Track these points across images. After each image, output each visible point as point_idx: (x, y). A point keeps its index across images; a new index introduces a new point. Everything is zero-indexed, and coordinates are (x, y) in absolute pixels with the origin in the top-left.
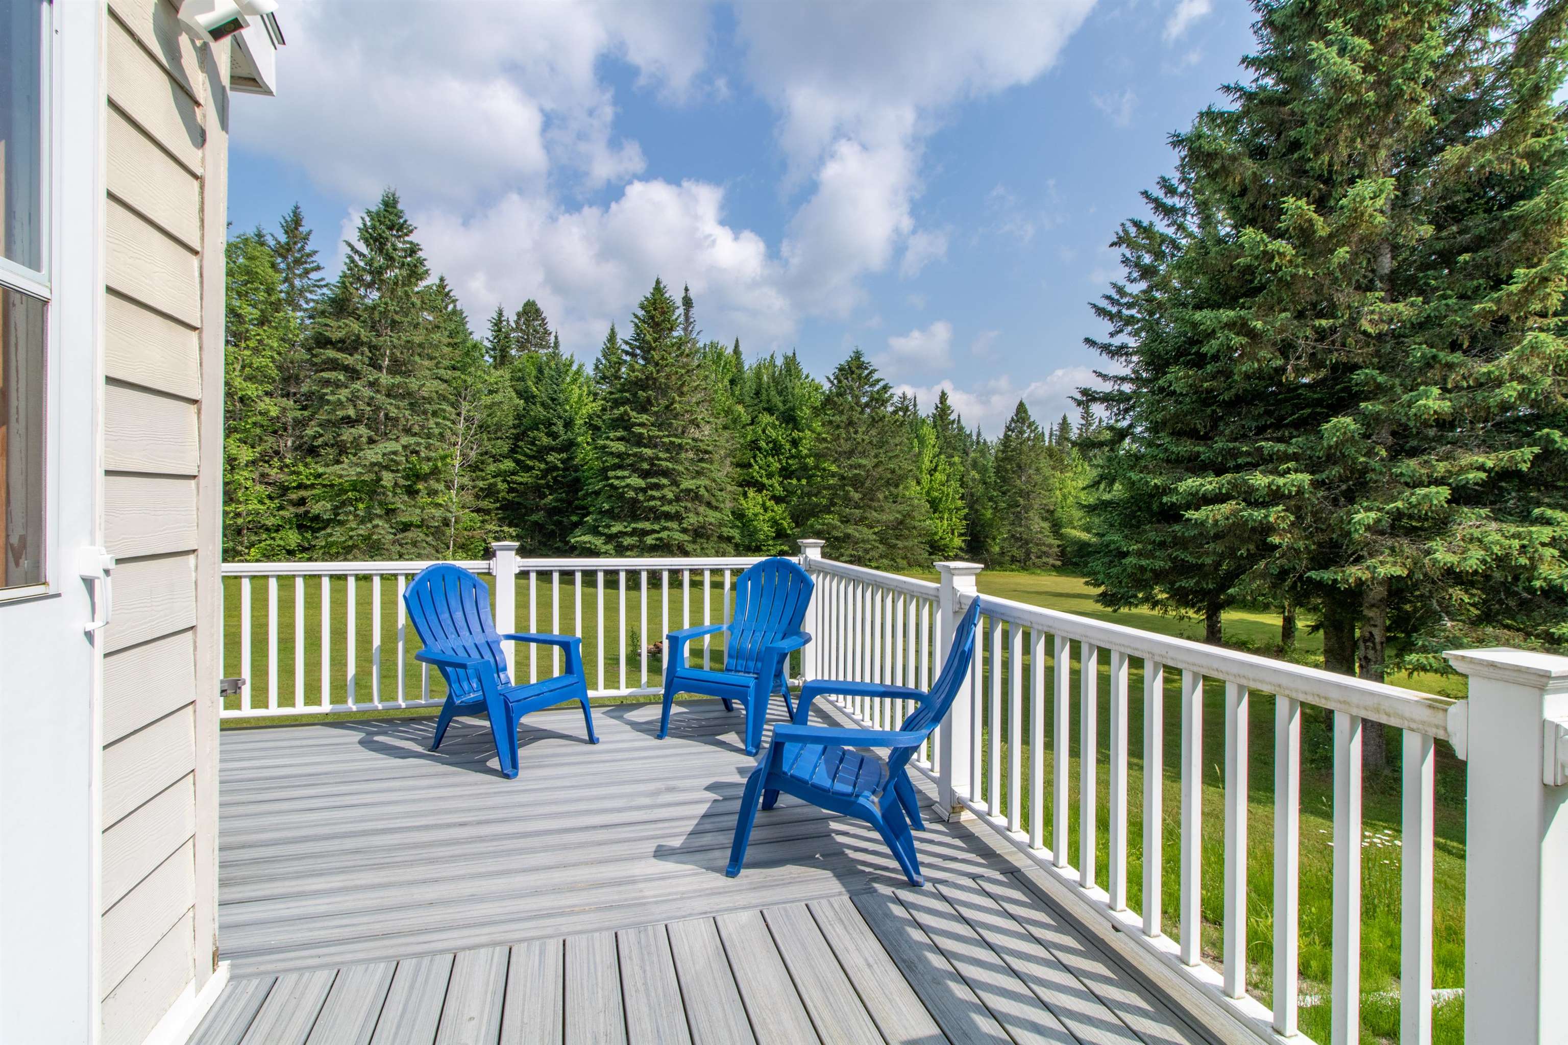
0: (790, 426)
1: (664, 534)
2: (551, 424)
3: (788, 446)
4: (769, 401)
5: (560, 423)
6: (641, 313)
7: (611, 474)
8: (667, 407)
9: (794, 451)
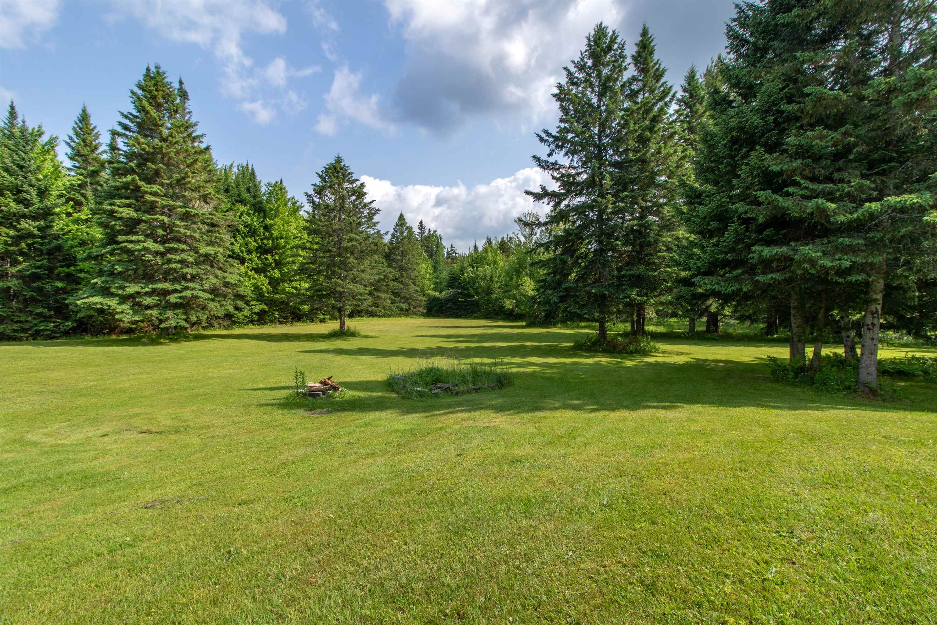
0: (262, 215)
1: (188, 293)
2: (20, 192)
3: (262, 230)
4: (239, 195)
5: (33, 192)
6: (139, 92)
7: (121, 238)
8: (178, 181)
9: (267, 233)
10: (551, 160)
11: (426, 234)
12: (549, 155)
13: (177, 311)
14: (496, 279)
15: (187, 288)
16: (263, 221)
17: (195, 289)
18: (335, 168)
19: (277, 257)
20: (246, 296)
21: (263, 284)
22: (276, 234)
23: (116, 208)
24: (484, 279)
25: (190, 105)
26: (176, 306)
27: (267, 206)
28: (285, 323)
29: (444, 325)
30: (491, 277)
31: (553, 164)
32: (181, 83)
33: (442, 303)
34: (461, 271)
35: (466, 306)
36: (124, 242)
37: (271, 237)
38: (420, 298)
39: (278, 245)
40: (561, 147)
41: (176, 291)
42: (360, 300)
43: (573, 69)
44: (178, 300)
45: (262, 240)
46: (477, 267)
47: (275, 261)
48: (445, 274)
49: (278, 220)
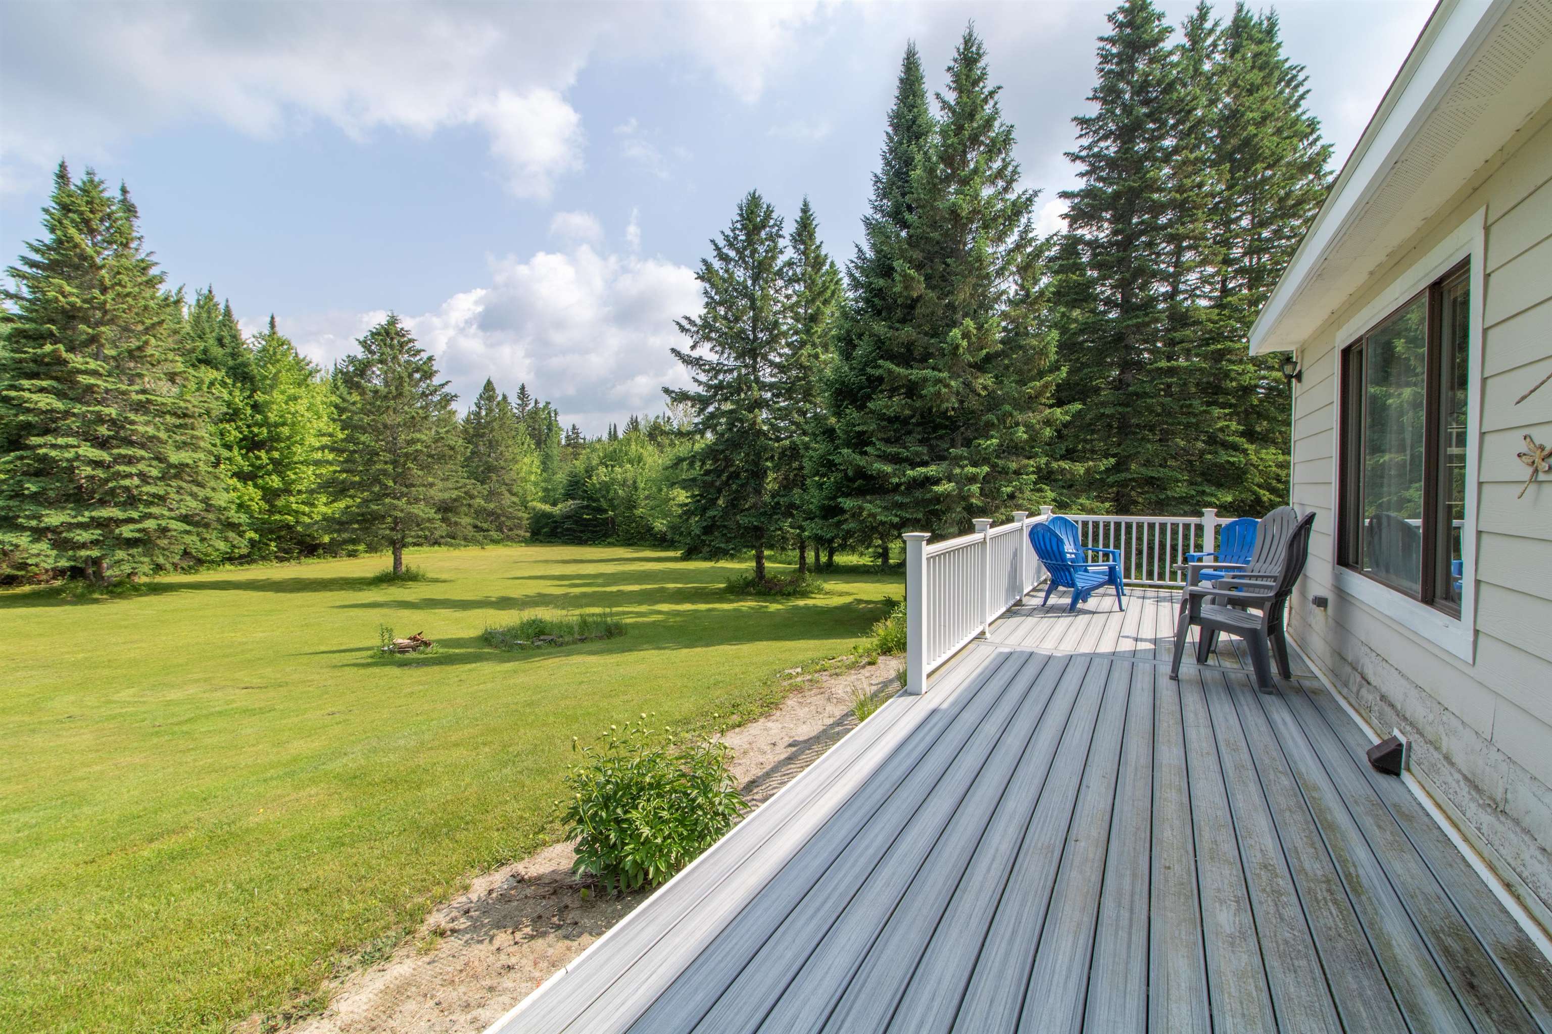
0: (248, 385)
1: (151, 524)
3: (249, 411)
8: (130, 352)
9: (259, 417)
10: (695, 354)
11: (530, 407)
12: (693, 347)
13: (134, 551)
14: (642, 485)
15: (149, 516)
16: (249, 397)
17: (161, 517)
18: (388, 333)
19: (276, 455)
20: (240, 525)
21: (252, 500)
22: (274, 418)
23: (27, 395)
24: (624, 484)
25: (140, 226)
26: (130, 543)
27: (254, 370)
28: (288, 560)
29: (559, 558)
30: (635, 482)
31: (697, 359)
32: (124, 191)
33: (556, 522)
34: (587, 471)
35: (595, 526)
36: (40, 446)
37: (265, 423)
38: (520, 514)
39: (277, 436)
40: (708, 338)
41: (130, 520)
42: (429, 530)
43: (721, 243)
44: (137, 535)
45: (249, 426)
46: (613, 466)
47: (273, 461)
48: (561, 477)
49: (276, 394)
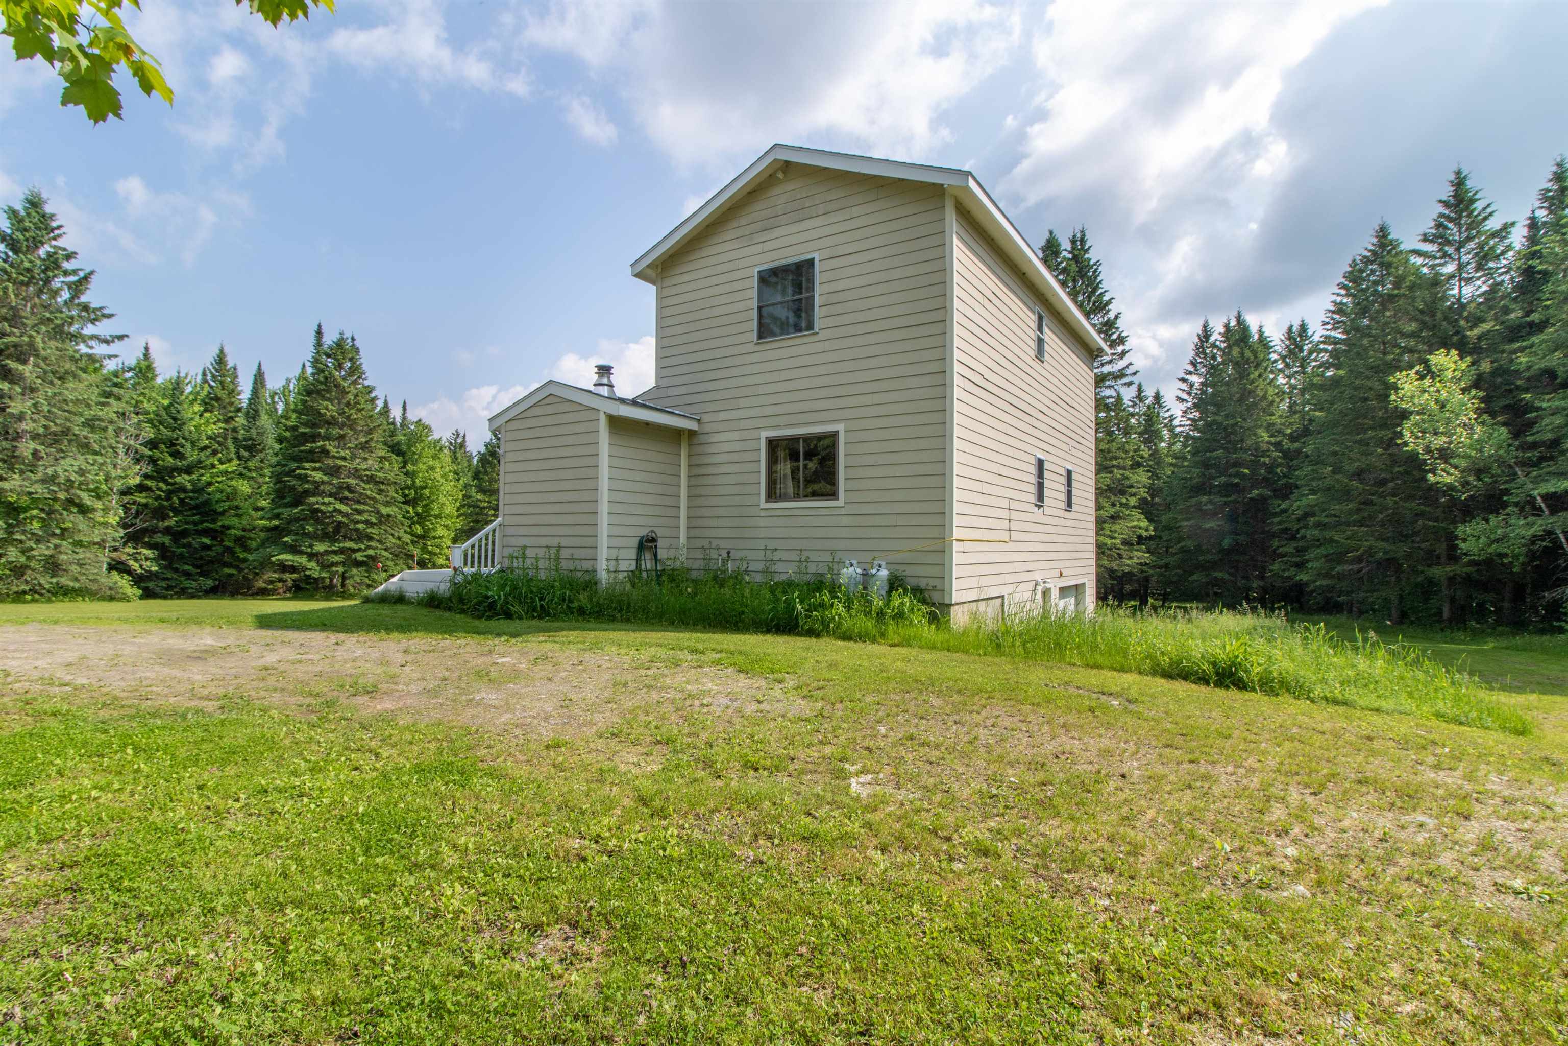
15: (369, 547)
17: (376, 548)
19: (419, 510)
22: (418, 482)
23: (309, 472)
26: (358, 564)
32: (353, 337)
36: (314, 503)
37: (414, 486)
39: (421, 495)
41: (359, 550)
47: (417, 514)
49: (421, 466)
